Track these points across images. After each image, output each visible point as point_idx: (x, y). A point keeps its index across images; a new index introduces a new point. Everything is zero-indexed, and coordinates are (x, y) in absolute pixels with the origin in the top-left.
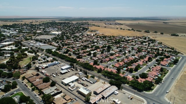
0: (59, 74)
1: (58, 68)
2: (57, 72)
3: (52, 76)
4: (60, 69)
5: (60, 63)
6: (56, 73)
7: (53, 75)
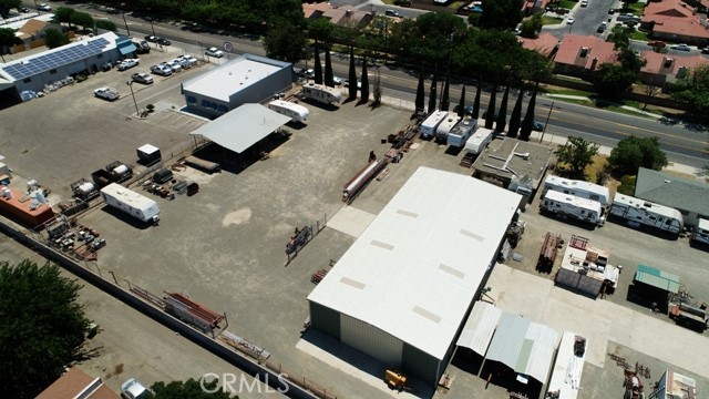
0: (190, 175)
1: (143, 101)
2: (149, 149)
3: (94, 217)
4: (169, 106)
5: (142, 51)
6: (145, 160)
7: (112, 190)
